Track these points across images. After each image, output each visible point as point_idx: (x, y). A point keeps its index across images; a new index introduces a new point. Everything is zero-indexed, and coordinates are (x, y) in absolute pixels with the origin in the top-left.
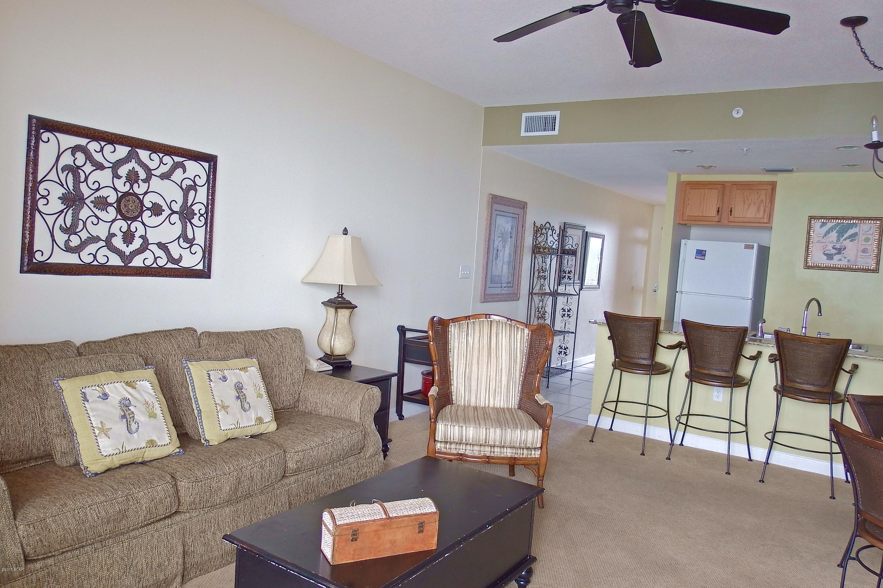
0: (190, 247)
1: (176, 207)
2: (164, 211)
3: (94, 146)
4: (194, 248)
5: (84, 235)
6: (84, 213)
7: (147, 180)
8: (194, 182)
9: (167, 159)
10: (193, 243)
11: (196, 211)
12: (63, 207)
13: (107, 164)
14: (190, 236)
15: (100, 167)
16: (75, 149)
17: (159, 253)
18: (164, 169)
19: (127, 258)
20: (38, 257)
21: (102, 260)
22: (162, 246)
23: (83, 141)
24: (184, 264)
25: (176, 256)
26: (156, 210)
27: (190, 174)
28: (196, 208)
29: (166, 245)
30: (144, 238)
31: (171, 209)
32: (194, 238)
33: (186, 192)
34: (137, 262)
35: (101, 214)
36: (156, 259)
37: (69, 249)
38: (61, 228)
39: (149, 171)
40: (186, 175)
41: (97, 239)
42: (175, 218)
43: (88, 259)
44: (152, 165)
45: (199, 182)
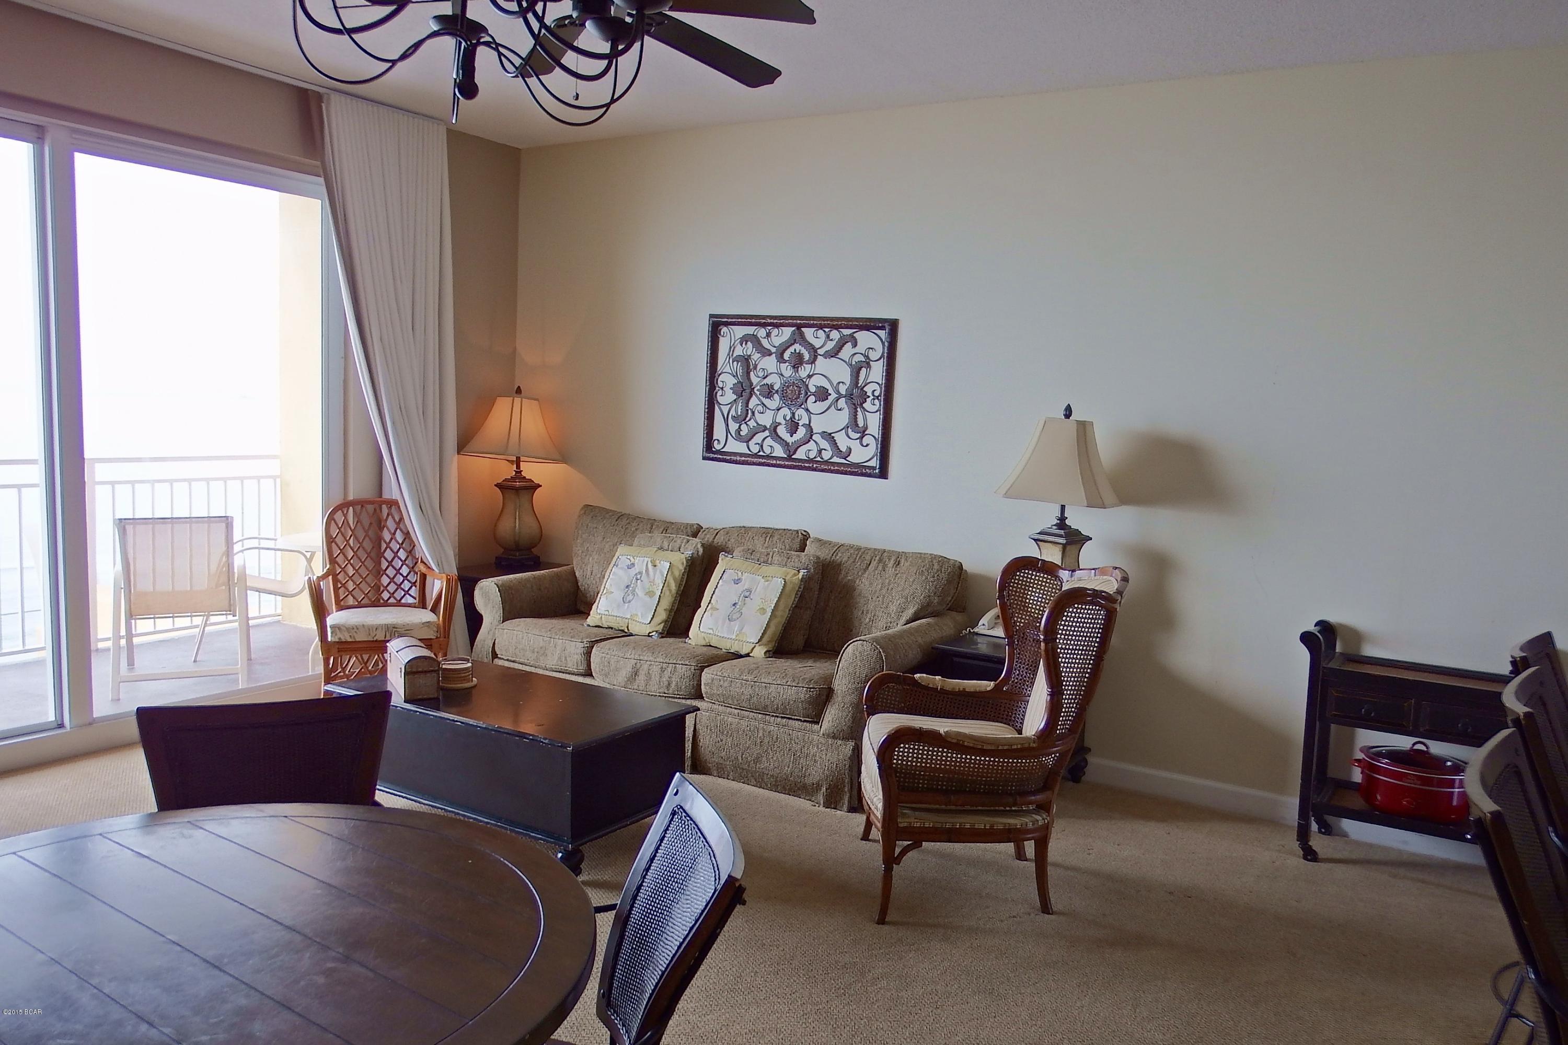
0: (861, 438)
1: (843, 389)
2: (830, 394)
3: (762, 333)
4: (866, 440)
5: (752, 424)
6: (754, 402)
7: (813, 361)
8: (867, 357)
9: (835, 335)
10: (866, 433)
11: (869, 394)
12: (735, 397)
13: (774, 350)
14: (861, 423)
15: (767, 353)
16: (745, 340)
17: (824, 444)
18: (830, 345)
19: (791, 450)
20: (717, 446)
21: (767, 450)
22: (829, 437)
23: (750, 330)
24: (853, 458)
25: (843, 449)
26: (822, 394)
27: (861, 348)
28: (868, 389)
29: (832, 435)
30: (809, 427)
31: (838, 392)
32: (866, 428)
33: (856, 371)
34: (800, 454)
35: (766, 401)
36: (820, 451)
37: (739, 437)
38: (733, 417)
39: (814, 351)
40: (856, 350)
41: (765, 429)
42: (842, 403)
43: (755, 449)
44: (817, 343)
45: (874, 355)
